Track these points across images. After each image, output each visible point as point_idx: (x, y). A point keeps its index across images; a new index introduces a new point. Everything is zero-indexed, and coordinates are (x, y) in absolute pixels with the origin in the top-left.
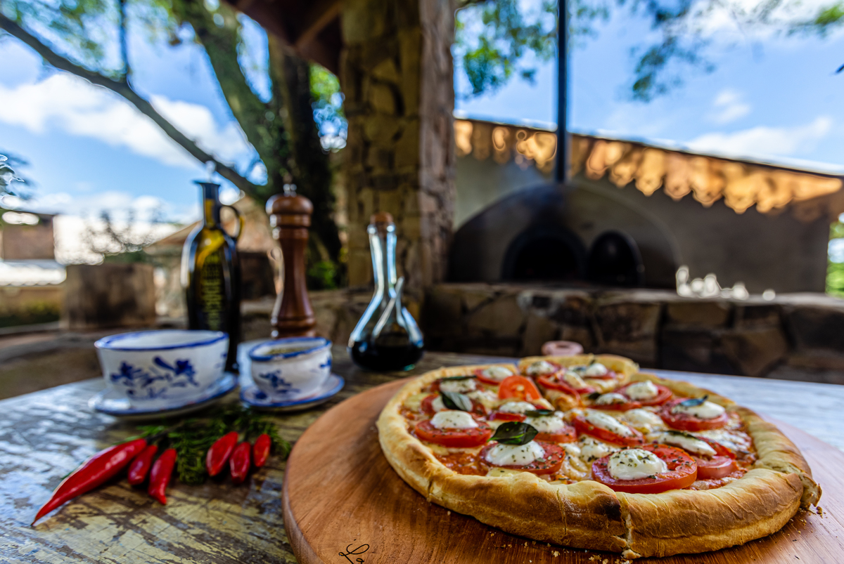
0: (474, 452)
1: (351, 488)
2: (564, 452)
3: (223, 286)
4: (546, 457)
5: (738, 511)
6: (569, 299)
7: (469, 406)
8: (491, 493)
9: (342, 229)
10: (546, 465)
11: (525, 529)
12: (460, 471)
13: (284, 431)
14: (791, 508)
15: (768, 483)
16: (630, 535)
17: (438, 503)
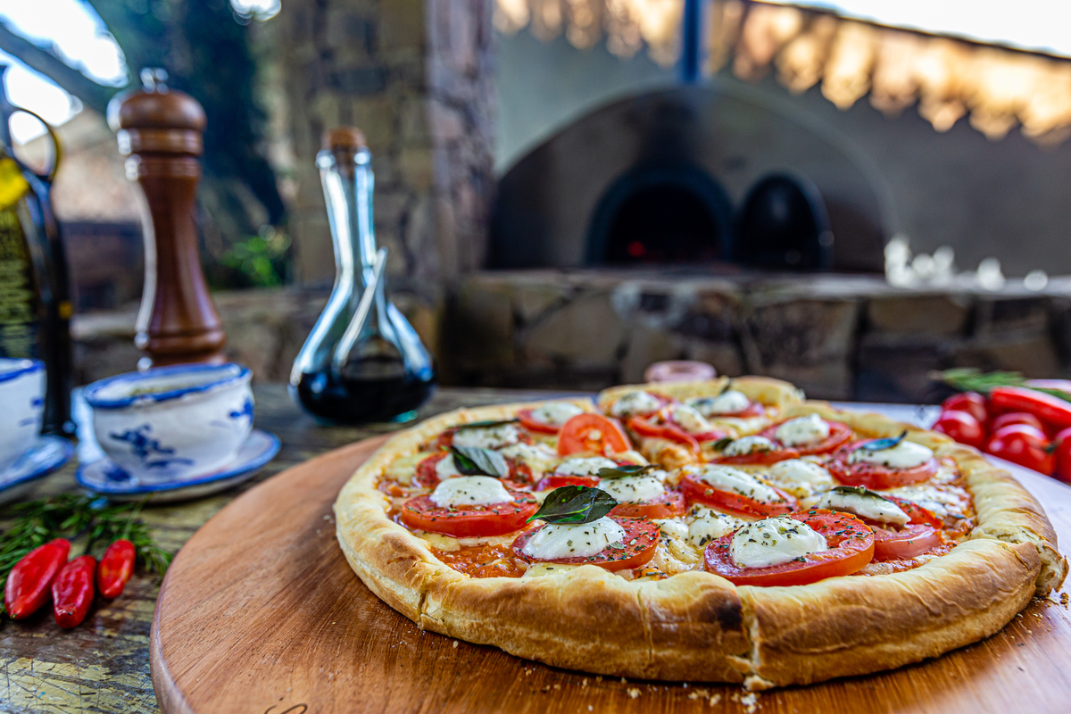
0: (505, 542)
1: (281, 617)
2: (659, 534)
3: (28, 272)
4: (626, 541)
5: (933, 604)
6: (704, 296)
7: (504, 470)
8: (525, 602)
9: (283, 175)
10: (627, 553)
11: (584, 658)
12: (477, 574)
13: (160, 534)
14: (1019, 595)
15: (985, 558)
16: (756, 653)
17: (436, 629)
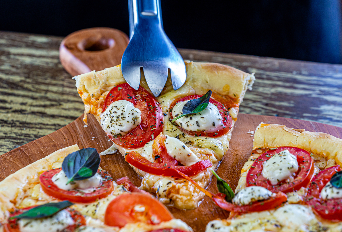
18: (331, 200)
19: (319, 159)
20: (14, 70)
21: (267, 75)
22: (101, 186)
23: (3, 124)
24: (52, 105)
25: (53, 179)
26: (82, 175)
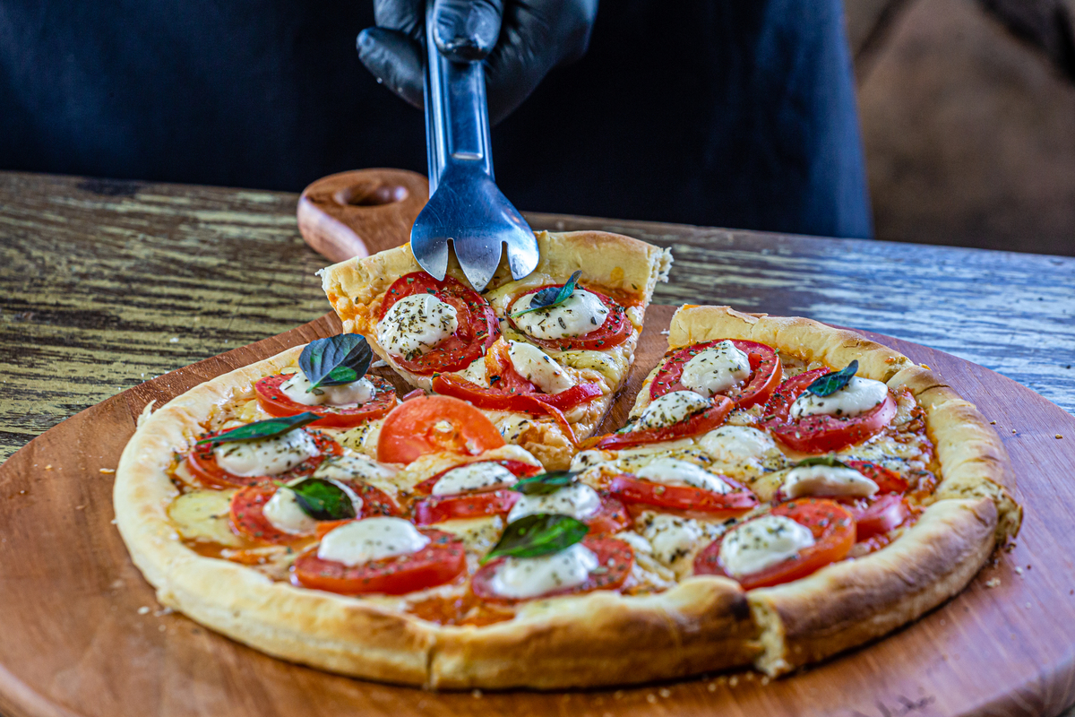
4: (603, 565)
14: (979, 552)
18: (807, 417)
19: (792, 362)
20: (206, 247)
21: (710, 256)
22: (374, 401)
23: (184, 333)
24: (282, 304)
25: (282, 388)
26: (338, 379)
